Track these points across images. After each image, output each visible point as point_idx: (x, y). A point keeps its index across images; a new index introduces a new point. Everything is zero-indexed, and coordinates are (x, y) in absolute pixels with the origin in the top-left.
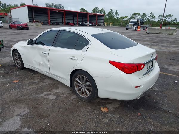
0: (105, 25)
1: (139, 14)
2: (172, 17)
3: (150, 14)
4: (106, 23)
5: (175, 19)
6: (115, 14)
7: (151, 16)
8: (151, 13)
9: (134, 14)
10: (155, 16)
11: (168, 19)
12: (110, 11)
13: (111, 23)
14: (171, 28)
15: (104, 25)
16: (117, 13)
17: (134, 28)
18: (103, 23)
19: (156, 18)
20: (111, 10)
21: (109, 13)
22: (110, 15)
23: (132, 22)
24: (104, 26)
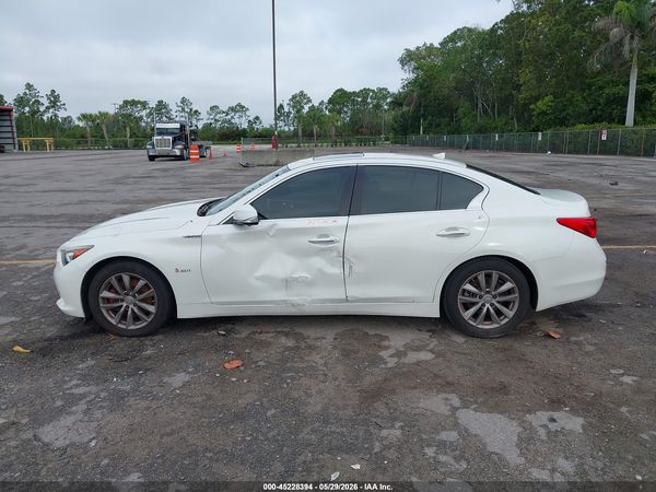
0: (20, 148)
1: (144, 104)
2: (248, 113)
3: (179, 104)
4: (25, 141)
5: (257, 118)
6: (47, 103)
7: (183, 109)
8: (184, 100)
9: (126, 102)
10: (196, 112)
11: (236, 121)
12: (25, 94)
13: (48, 141)
14: (257, 147)
15: (17, 146)
16: (54, 100)
17: (178, 153)
18: (11, 141)
19: (200, 117)
20: (29, 86)
21: (21, 101)
22: (27, 109)
23: (162, 132)
24: (17, 153)
